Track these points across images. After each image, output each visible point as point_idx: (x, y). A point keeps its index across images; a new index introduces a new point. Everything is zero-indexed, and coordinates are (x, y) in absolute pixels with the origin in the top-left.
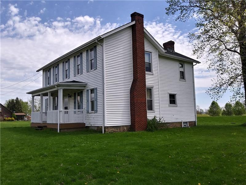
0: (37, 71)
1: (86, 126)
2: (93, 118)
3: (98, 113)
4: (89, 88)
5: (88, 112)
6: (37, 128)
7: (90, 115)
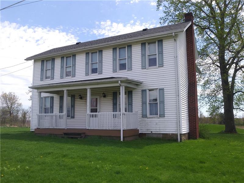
0: (25, 60)
1: (140, 132)
2: (155, 124)
3: (165, 118)
4: (147, 88)
5: (144, 116)
6: (63, 136)
7: (149, 120)
